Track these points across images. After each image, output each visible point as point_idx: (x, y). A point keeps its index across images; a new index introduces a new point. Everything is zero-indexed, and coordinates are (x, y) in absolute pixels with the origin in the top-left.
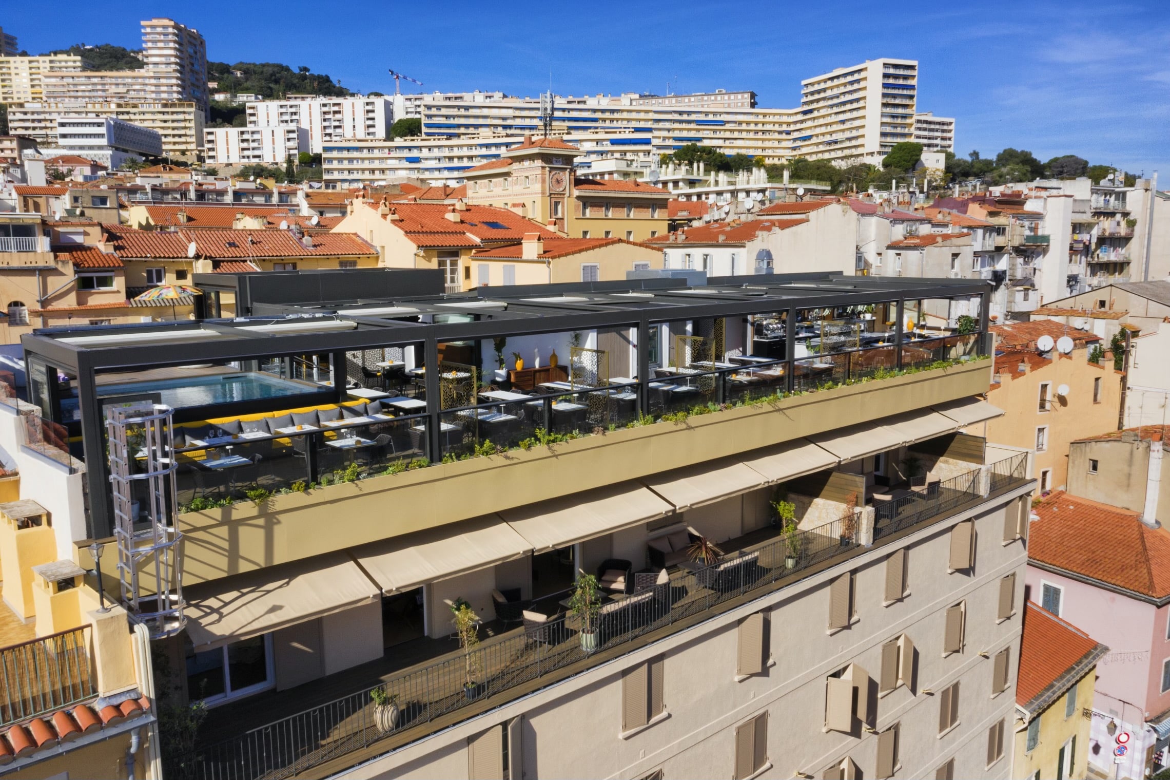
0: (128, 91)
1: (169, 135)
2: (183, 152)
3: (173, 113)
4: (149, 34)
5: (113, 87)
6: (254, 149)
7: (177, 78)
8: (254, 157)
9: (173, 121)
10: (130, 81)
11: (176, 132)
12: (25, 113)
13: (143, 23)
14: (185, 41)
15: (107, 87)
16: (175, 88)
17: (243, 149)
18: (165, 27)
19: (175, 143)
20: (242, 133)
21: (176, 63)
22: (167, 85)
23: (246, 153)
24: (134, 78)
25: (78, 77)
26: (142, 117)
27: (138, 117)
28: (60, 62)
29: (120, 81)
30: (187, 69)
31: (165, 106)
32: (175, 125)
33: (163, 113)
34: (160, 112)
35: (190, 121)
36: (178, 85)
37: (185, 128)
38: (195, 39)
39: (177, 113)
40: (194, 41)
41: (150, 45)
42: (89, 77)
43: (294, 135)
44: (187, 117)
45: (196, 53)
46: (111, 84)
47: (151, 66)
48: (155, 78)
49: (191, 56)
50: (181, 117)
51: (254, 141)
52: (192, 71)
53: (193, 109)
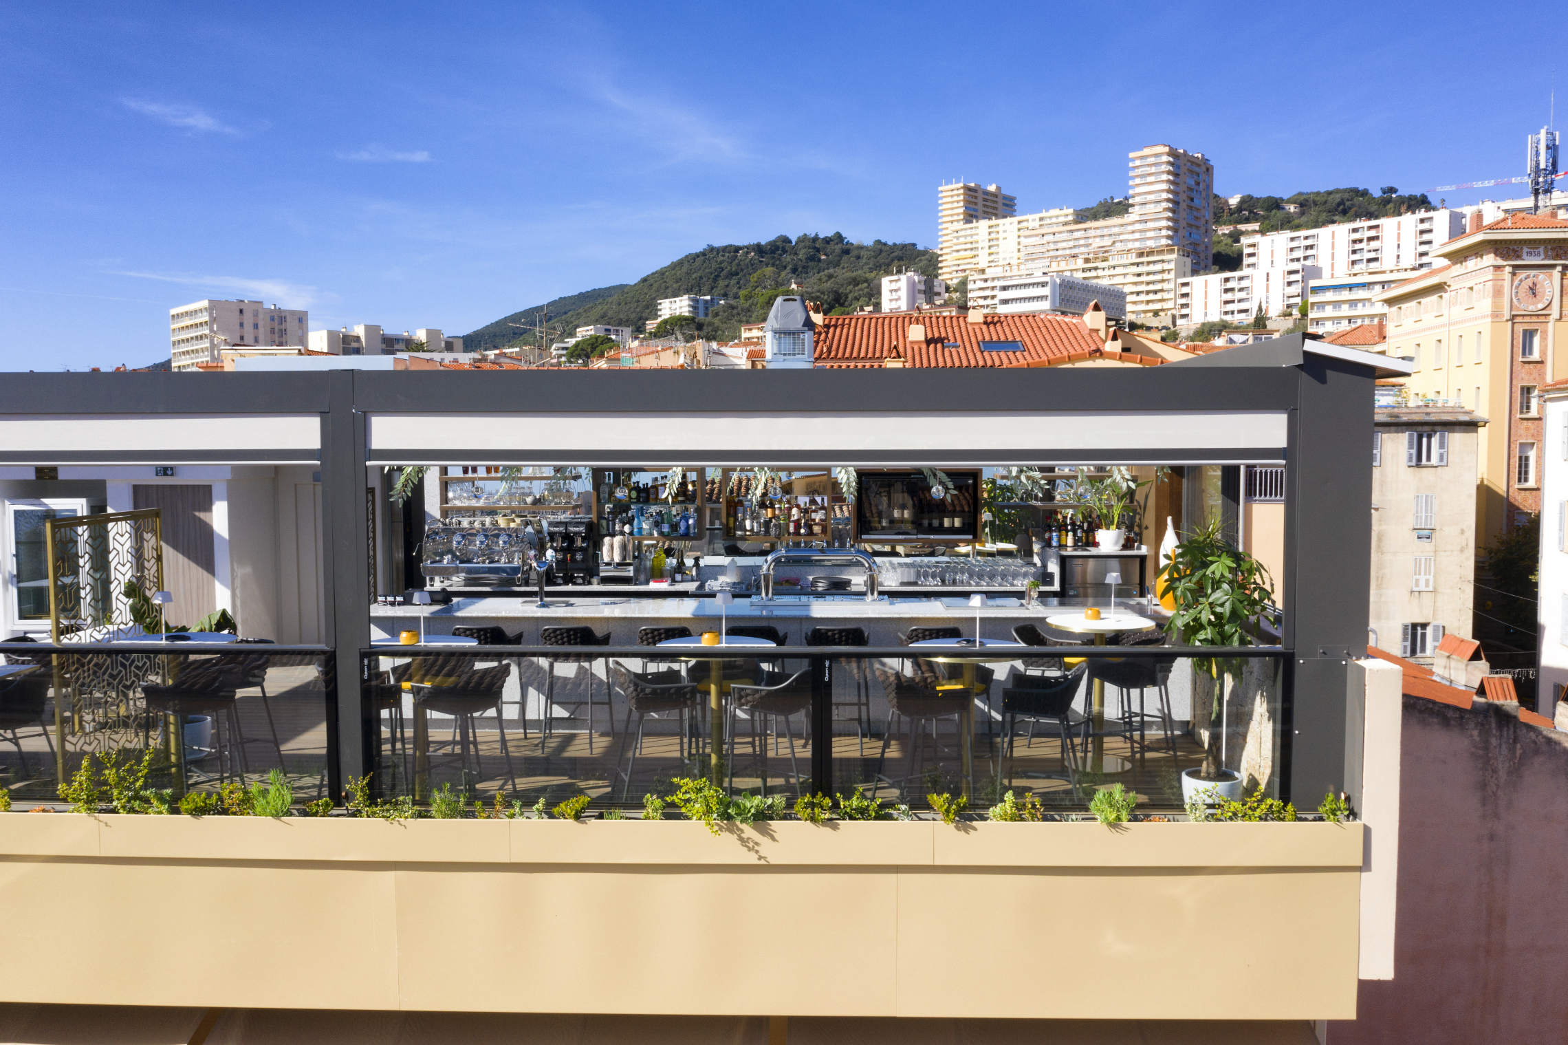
0: (1114, 243)
1: (1142, 292)
2: (1156, 313)
3: (1149, 263)
4: (1138, 167)
5: (1098, 240)
6: (1240, 301)
7: (1168, 219)
8: (1240, 311)
9: (1148, 274)
10: (1117, 230)
11: (1151, 287)
12: (986, 280)
13: (1131, 155)
14: (1183, 170)
15: (1090, 241)
16: (1164, 232)
17: (1226, 302)
18: (1157, 155)
19: (1148, 302)
20: (1227, 280)
21: (1168, 200)
22: (1154, 230)
23: (1230, 307)
24: (1122, 225)
25: (1060, 233)
26: (1112, 272)
27: (1107, 272)
28: (1050, 218)
29: (1106, 231)
30: (1183, 205)
31: (1141, 255)
32: (1151, 278)
33: (1138, 264)
34: (1133, 264)
35: (1169, 271)
36: (1168, 228)
37: (1163, 281)
38: (1199, 165)
39: (1154, 262)
40: (1197, 169)
41: (1138, 181)
42: (1072, 231)
43: (1298, 277)
44: (1166, 266)
45: (1198, 184)
46: (1095, 237)
47: (1137, 208)
48: (1140, 222)
49: (1190, 189)
50: (1158, 267)
51: (1241, 290)
52: (1190, 207)
53: (1174, 256)
